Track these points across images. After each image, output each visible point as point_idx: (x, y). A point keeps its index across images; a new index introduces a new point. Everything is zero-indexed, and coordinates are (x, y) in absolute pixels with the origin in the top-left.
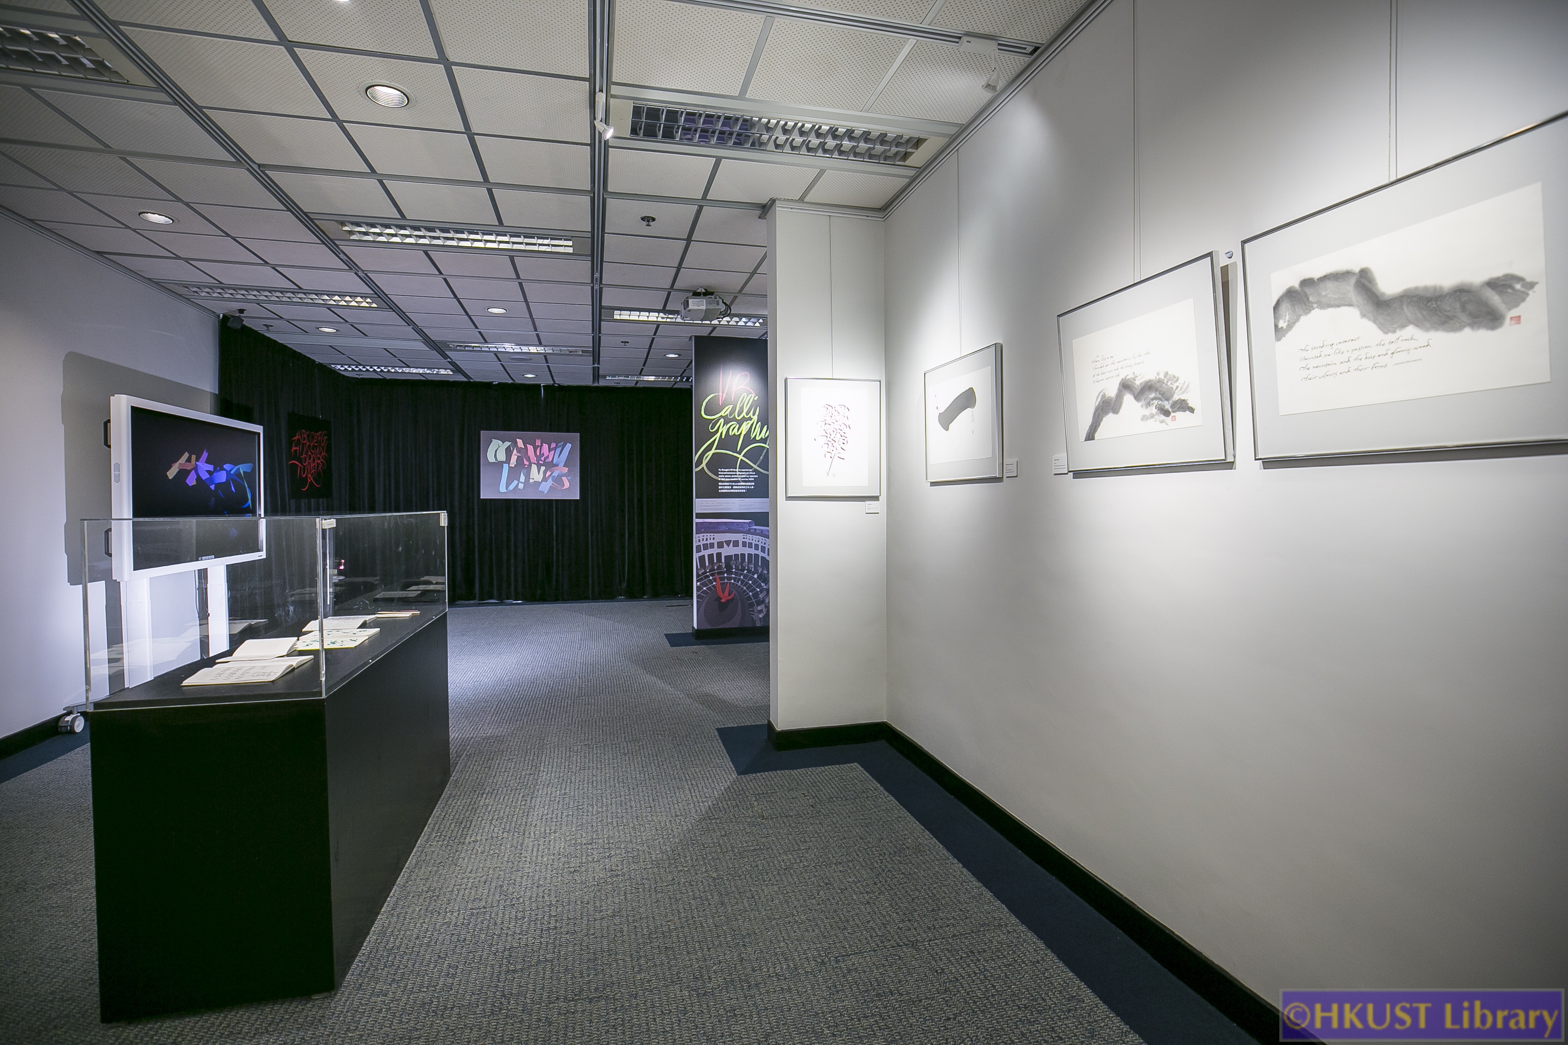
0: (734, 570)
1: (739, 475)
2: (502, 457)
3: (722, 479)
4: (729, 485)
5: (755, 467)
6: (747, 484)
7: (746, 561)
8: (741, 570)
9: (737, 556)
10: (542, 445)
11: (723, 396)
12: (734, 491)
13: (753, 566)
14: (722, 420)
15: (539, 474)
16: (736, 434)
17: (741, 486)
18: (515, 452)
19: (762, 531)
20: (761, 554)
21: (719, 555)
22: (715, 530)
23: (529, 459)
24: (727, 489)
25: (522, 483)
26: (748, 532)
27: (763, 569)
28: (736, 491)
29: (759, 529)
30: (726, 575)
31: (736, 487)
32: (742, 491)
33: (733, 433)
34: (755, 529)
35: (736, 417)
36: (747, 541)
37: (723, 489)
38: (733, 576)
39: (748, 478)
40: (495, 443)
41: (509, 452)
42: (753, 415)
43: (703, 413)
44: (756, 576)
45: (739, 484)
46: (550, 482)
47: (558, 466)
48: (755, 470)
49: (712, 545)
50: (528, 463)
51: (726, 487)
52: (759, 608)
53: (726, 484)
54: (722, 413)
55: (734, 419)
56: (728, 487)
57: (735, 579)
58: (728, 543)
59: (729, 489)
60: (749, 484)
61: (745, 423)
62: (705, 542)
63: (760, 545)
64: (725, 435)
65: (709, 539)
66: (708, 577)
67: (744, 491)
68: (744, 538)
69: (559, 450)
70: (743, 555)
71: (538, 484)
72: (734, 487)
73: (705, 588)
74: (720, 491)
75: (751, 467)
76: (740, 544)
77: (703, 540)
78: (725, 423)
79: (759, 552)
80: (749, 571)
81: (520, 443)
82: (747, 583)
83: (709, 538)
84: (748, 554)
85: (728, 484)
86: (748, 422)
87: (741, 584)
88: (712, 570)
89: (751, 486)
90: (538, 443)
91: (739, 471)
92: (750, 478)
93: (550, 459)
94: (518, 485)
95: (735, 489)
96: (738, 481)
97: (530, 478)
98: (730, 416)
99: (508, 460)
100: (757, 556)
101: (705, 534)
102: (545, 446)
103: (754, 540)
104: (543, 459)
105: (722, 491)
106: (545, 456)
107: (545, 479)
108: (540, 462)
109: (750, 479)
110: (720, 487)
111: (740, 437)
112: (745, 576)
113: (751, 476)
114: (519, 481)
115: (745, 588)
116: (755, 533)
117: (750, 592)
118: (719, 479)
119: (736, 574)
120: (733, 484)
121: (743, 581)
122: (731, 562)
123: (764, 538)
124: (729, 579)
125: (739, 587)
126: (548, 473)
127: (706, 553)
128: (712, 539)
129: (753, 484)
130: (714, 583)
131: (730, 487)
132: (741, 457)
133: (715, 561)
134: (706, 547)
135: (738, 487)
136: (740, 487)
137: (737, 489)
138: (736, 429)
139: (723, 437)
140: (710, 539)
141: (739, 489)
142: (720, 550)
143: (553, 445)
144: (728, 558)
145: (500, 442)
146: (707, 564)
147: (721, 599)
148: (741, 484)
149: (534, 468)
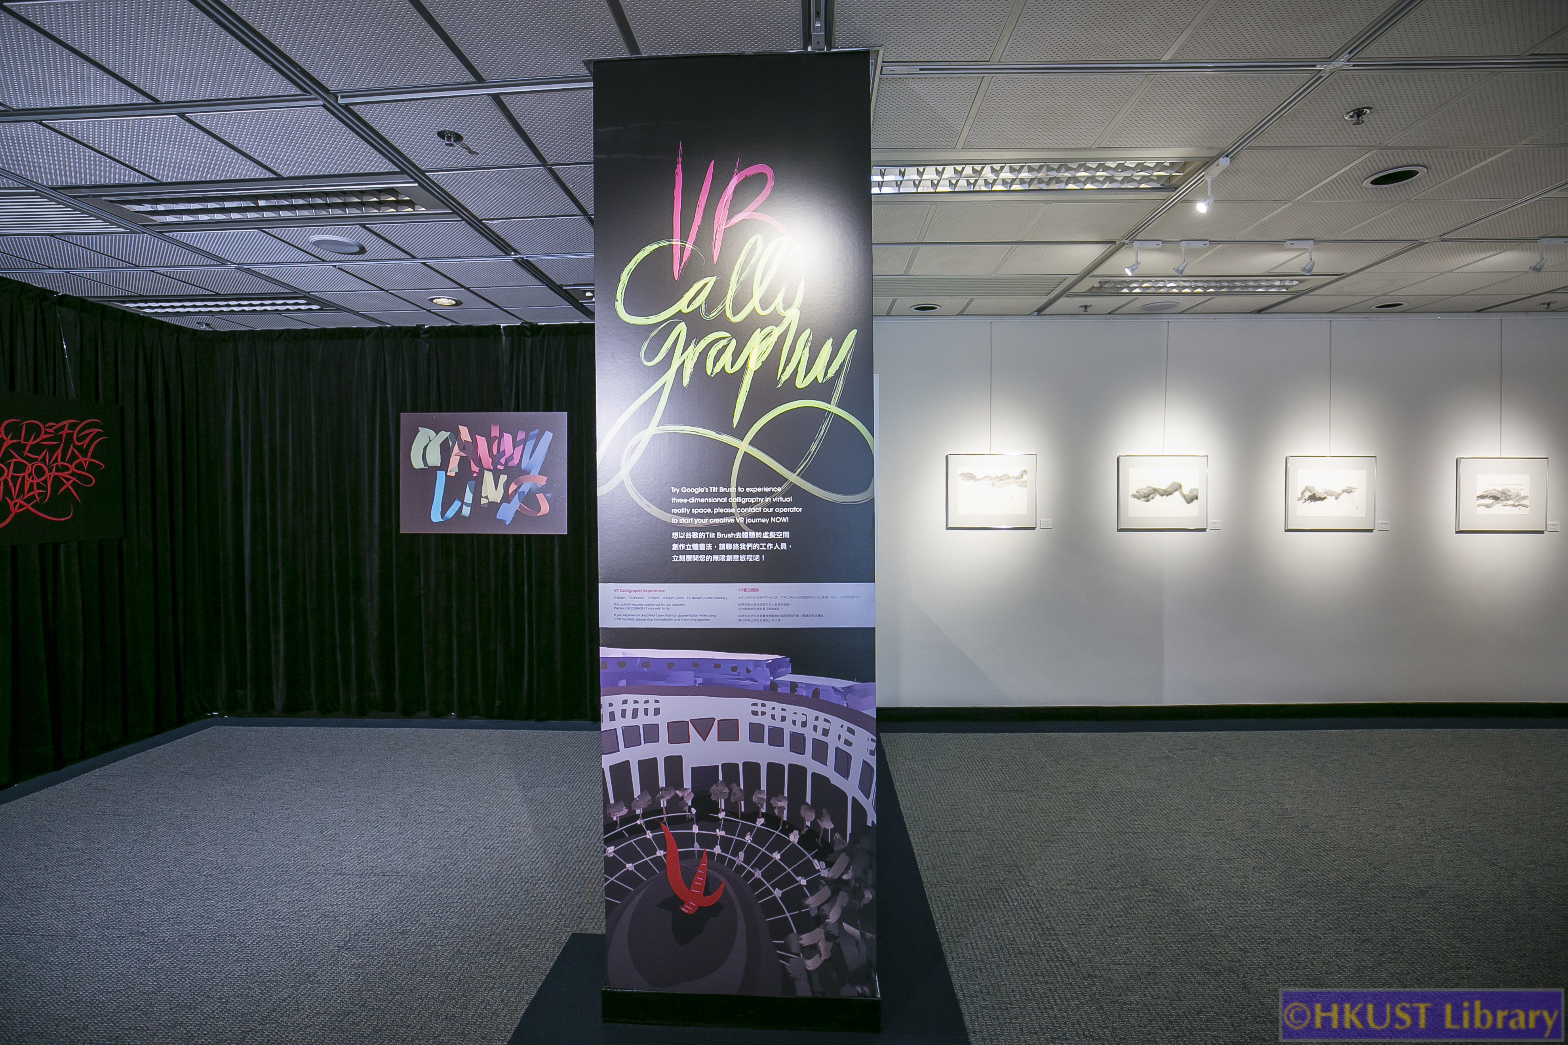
0: (722, 815)
1: (739, 505)
2: (434, 459)
3: (683, 520)
4: (705, 541)
5: (793, 478)
6: (766, 535)
7: (764, 787)
8: (744, 816)
9: (730, 769)
10: (501, 436)
11: (683, 249)
12: (722, 558)
13: (784, 804)
14: (682, 328)
15: (496, 489)
16: (729, 371)
17: (746, 541)
18: (456, 449)
19: (816, 691)
20: (812, 767)
21: (674, 764)
22: (662, 683)
23: (479, 462)
24: (699, 552)
25: (467, 505)
26: (772, 693)
27: (819, 816)
28: (729, 558)
29: (808, 685)
30: (695, 829)
31: (729, 546)
32: (750, 558)
33: (718, 369)
34: (794, 686)
35: (729, 314)
36: (766, 722)
37: (685, 552)
38: (720, 833)
39: (768, 515)
40: (424, 435)
41: (446, 452)
42: (785, 309)
43: (620, 306)
44: (794, 837)
45: (738, 535)
46: (516, 503)
47: (529, 473)
48: (794, 490)
49: (652, 734)
50: (477, 469)
51: (695, 547)
52: (806, 939)
53: (695, 535)
54: (682, 305)
55: (722, 323)
56: (702, 547)
57: (725, 843)
58: (703, 726)
59: (705, 552)
60: (773, 535)
61: (757, 335)
62: (629, 721)
63: (810, 735)
64: (692, 376)
65: (641, 712)
66: (639, 830)
67: (757, 558)
68: (755, 713)
69: (530, 444)
70: (752, 768)
71: (494, 506)
72: (722, 547)
73: (630, 866)
74: (675, 559)
75: (780, 480)
76: (744, 731)
77: (624, 713)
78: (694, 335)
79: (806, 761)
80: (772, 820)
81: (465, 433)
82: (766, 859)
83: (641, 707)
84: (770, 765)
85: (702, 535)
86: (767, 330)
87: (747, 860)
88: (653, 810)
89: (779, 541)
90: (495, 432)
91: (738, 494)
92: (775, 514)
93: (516, 461)
94: (461, 508)
95: (726, 552)
96: (736, 528)
97: (481, 497)
98: (709, 311)
99: (445, 465)
100: (798, 772)
101: (631, 698)
102: (508, 438)
103: (789, 720)
104: (503, 461)
105: (682, 558)
106: (507, 455)
107: (506, 498)
108: (499, 467)
109: (774, 520)
110: (675, 547)
111: (741, 381)
112: (760, 837)
113: (779, 510)
114: (462, 500)
115: (758, 874)
116: (792, 696)
117: (774, 886)
118: (674, 521)
119: (729, 827)
120: (720, 535)
121: (751, 853)
122: (714, 788)
123: (822, 715)
124: (708, 841)
125: (741, 869)
126: (513, 487)
127: (633, 755)
128: (651, 712)
129: (786, 534)
130: (660, 853)
131: (709, 547)
132: (744, 446)
133: (662, 783)
134: (632, 737)
135: (736, 547)
136: (743, 546)
137: (732, 552)
138: (727, 357)
139: (686, 381)
140: (646, 711)
141: (740, 552)
142: (676, 750)
143: (521, 435)
144: (703, 775)
145: (432, 433)
146: (637, 792)
147: (682, 903)
148: (745, 535)
149: (488, 477)
